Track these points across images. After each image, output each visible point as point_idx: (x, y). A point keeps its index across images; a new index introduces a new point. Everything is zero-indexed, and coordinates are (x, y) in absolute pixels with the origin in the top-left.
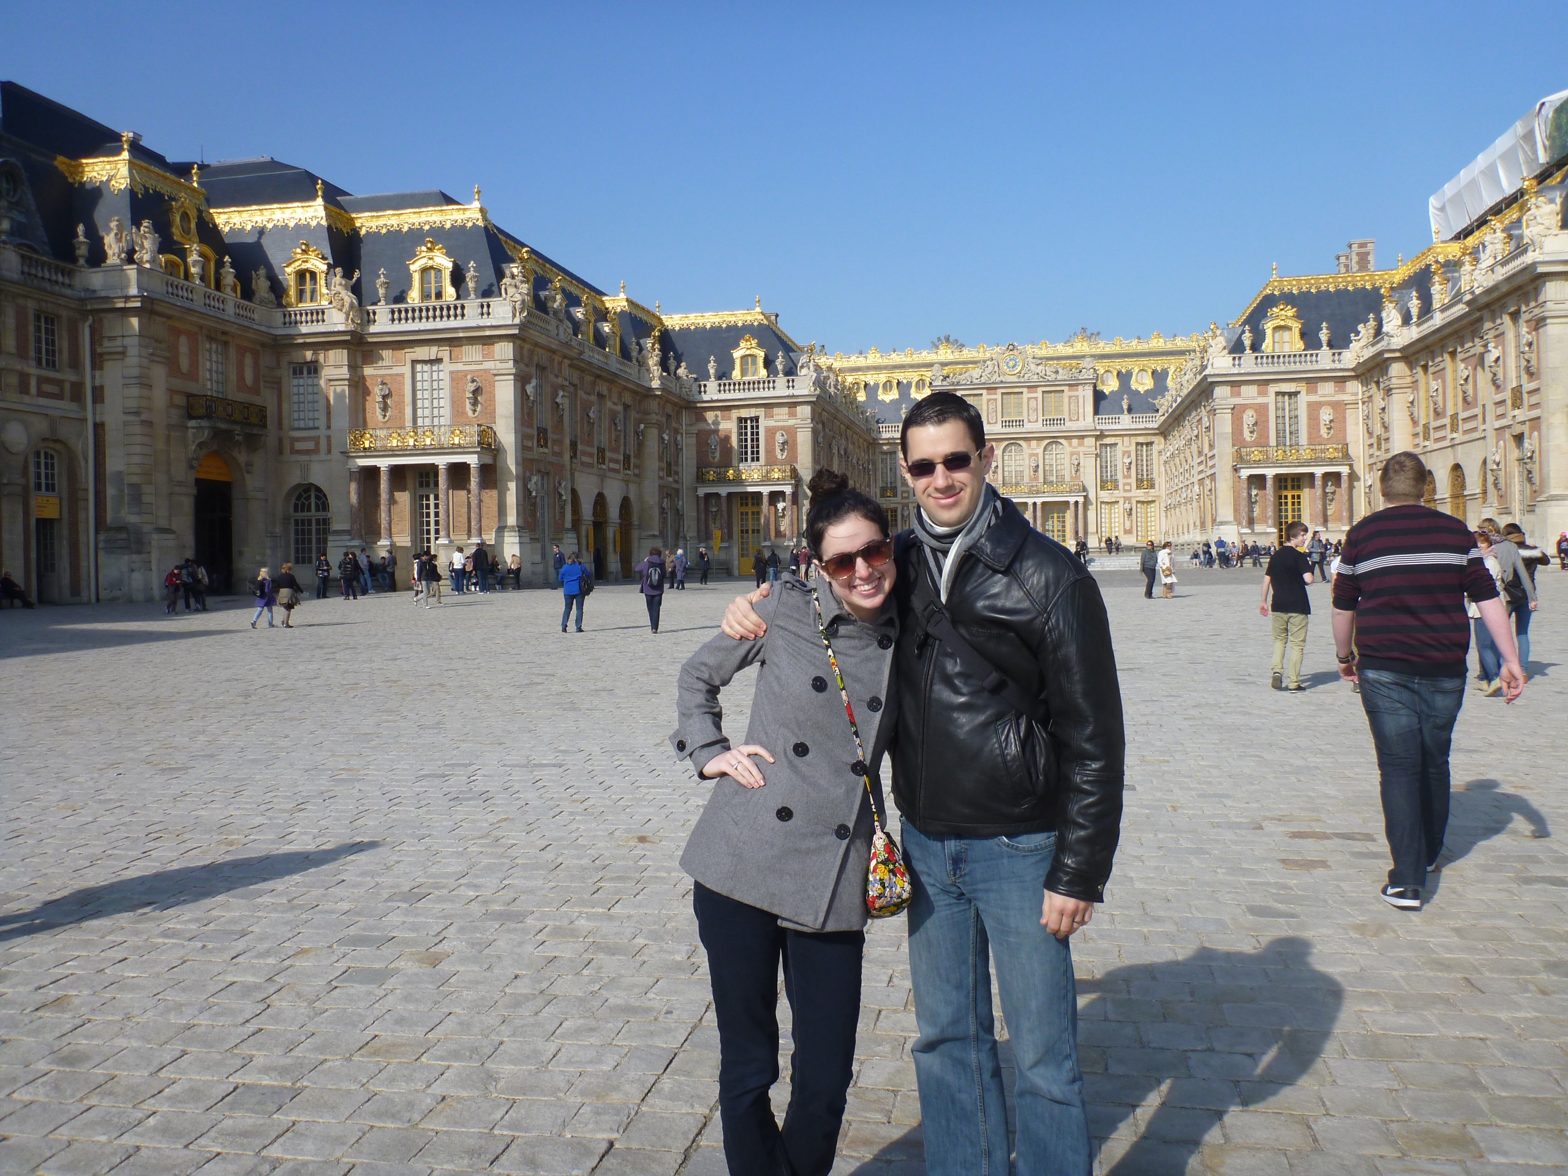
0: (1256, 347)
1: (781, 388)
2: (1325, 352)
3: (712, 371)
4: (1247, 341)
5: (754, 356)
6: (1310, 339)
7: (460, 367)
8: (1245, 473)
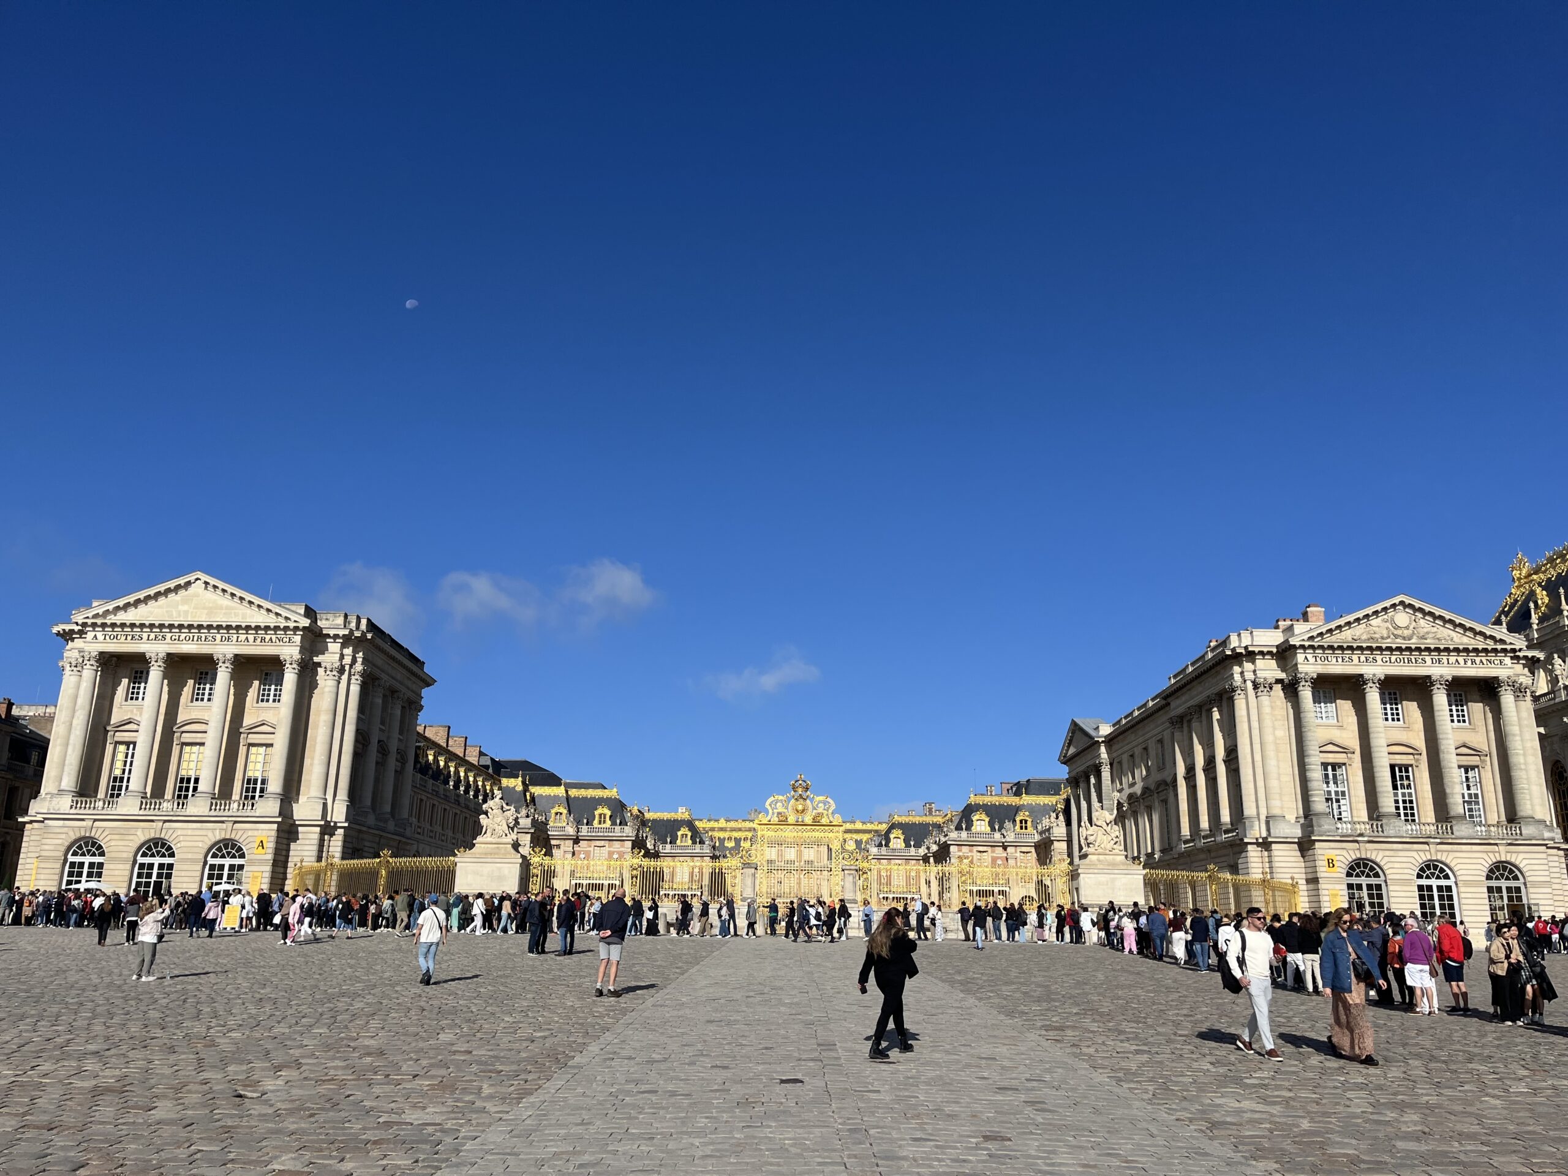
0: (887, 845)
1: (697, 849)
2: (912, 849)
3: (669, 840)
4: (884, 843)
5: (686, 835)
6: (908, 845)
7: (612, 849)
8: (881, 896)
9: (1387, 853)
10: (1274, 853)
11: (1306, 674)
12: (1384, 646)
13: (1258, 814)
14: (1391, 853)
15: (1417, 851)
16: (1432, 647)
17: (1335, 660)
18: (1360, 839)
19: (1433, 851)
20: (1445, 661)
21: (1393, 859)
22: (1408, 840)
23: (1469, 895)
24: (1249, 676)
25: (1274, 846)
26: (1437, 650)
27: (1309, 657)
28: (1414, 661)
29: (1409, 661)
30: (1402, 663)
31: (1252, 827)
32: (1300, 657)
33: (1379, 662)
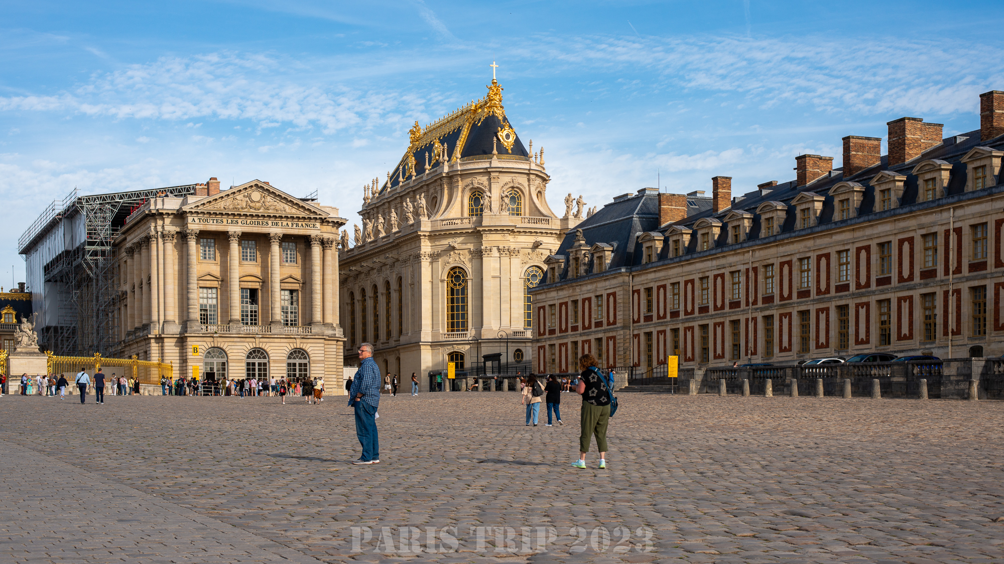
9: (230, 344)
10: (166, 344)
11: (192, 230)
12: (242, 213)
13: (159, 320)
14: (233, 344)
15: (248, 342)
16: (272, 215)
17: (212, 221)
18: (215, 335)
19: (257, 342)
20: (280, 224)
21: (233, 347)
22: (243, 336)
23: (276, 368)
24: (159, 229)
25: (166, 340)
26: (275, 217)
27: (196, 219)
28: (261, 223)
29: (258, 223)
30: (253, 225)
31: (155, 327)
32: (190, 219)
33: (240, 224)
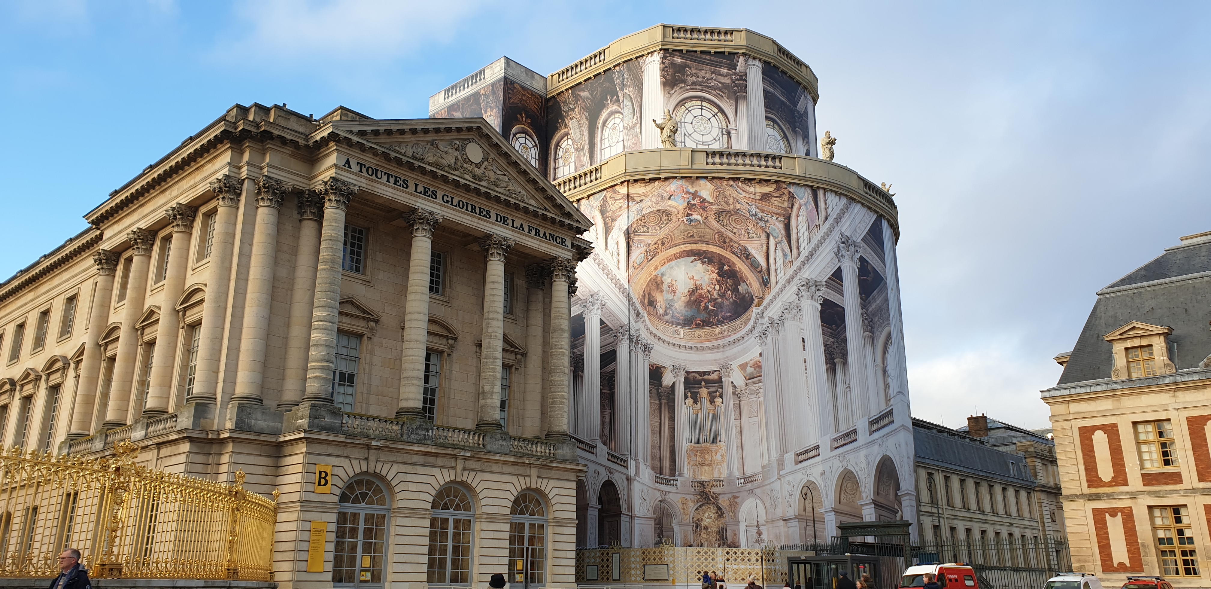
9: (403, 468)
11: (344, 184)
12: (450, 177)
15: (440, 467)
16: (501, 198)
17: (385, 178)
18: (373, 443)
19: (459, 468)
20: (510, 221)
21: (409, 478)
22: (433, 450)
23: (490, 534)
24: (250, 172)
26: (507, 203)
27: (353, 162)
28: (477, 210)
30: (463, 210)
32: (339, 159)
33: (440, 198)
